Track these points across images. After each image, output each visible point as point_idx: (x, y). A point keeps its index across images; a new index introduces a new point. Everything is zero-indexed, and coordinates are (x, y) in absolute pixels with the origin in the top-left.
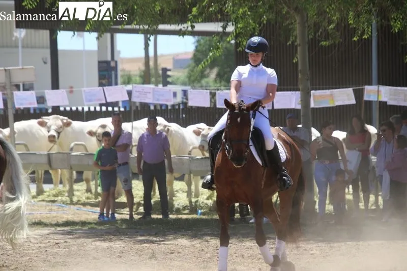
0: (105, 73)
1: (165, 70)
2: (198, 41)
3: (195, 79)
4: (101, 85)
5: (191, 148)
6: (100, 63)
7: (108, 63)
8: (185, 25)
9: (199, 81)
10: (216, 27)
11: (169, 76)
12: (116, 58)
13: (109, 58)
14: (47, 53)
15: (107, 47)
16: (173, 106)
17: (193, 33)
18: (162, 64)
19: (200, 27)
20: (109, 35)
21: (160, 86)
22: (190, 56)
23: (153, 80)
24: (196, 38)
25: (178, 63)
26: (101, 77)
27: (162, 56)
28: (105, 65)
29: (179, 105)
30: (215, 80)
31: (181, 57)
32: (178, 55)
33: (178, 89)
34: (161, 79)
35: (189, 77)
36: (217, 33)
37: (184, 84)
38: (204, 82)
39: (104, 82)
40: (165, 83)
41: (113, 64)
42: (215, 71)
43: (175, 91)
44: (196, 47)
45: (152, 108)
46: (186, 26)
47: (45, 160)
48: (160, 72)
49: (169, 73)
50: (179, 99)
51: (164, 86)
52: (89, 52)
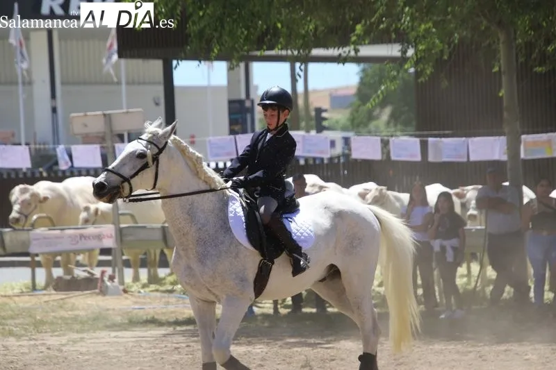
0: (238, 116)
1: (319, 111)
2: (364, 70)
3: (360, 123)
4: (232, 132)
6: (231, 102)
7: (241, 102)
8: (346, 49)
9: (366, 125)
10: (393, 50)
11: (325, 119)
12: (252, 96)
13: (243, 96)
14: (160, 91)
15: (239, 81)
16: (331, 159)
17: (357, 60)
18: (315, 102)
19: (367, 51)
20: (242, 65)
21: (313, 133)
22: (354, 91)
23: (303, 124)
24: (362, 65)
25: (337, 100)
26: (232, 122)
27: (315, 91)
28: (237, 105)
29: (339, 157)
30: (388, 123)
31: (341, 93)
32: (336, 90)
33: (337, 135)
34: (313, 123)
35: (352, 120)
36: (392, 59)
37: (344, 129)
38: (372, 125)
39: (237, 128)
40: (320, 129)
41: (248, 104)
42: (387, 112)
43: (333, 138)
44: (362, 79)
45: (302, 162)
46: (348, 50)
47: (158, 235)
48: (313, 113)
49: (324, 115)
50: (338, 150)
51: (317, 132)
52: (216, 89)
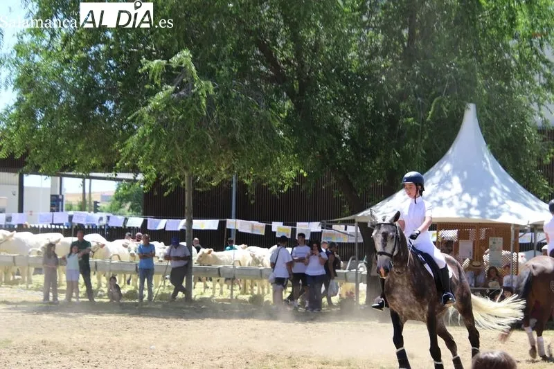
0: (54, 203)
1: (96, 203)
2: (118, 184)
3: (114, 210)
4: (52, 211)
5: (111, 255)
6: (52, 196)
7: (57, 196)
8: (111, 174)
9: (117, 210)
10: (130, 176)
11: (98, 207)
12: (63, 193)
13: (58, 193)
14: (16, 188)
15: (57, 186)
16: (101, 227)
17: (115, 179)
18: (94, 199)
19: (120, 176)
20: (59, 178)
21: (92, 212)
22: (113, 194)
23: (87, 208)
24: (117, 182)
25: (104, 198)
26: (52, 205)
27: (94, 193)
28: (55, 198)
29: (104, 226)
30: (129, 211)
31: (106, 194)
32: (104, 193)
33: (104, 215)
34: (93, 208)
35: (111, 208)
36: (128, 180)
37: (108, 212)
38: (122, 210)
39: (54, 208)
40: (96, 211)
41: (60, 197)
42: (129, 204)
43: (102, 216)
44: (117, 188)
45: (86, 227)
46: (112, 175)
47: (11, 259)
48: (93, 203)
49: (98, 204)
50: (104, 222)
51: (94, 213)
52: (45, 189)
